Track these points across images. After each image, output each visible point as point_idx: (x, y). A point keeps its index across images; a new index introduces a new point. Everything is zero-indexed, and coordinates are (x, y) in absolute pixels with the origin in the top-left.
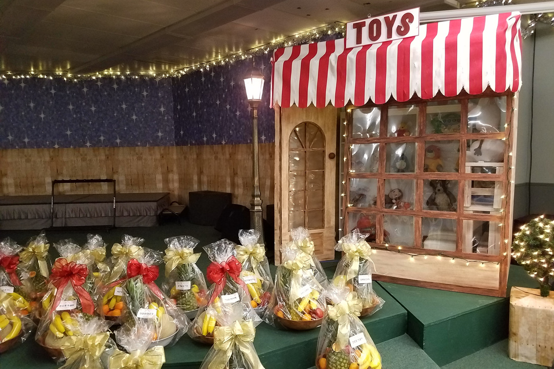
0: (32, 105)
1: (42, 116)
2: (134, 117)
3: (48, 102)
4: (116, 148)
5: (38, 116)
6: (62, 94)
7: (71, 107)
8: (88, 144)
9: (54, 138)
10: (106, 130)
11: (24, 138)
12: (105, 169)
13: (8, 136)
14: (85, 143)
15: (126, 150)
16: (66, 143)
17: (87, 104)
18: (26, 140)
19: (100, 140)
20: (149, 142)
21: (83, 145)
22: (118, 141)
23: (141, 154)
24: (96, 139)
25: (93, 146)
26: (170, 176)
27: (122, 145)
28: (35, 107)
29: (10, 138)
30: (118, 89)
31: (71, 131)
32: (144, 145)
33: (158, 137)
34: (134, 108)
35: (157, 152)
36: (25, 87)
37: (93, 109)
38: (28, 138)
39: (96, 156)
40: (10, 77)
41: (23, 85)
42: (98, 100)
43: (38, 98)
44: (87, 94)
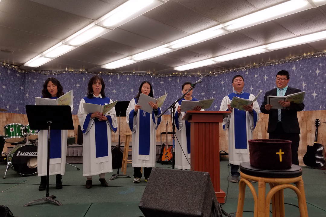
17: (162, 91)
40: (121, 75)
41: (128, 79)
42: (168, 89)
43: (136, 87)
44: (163, 85)
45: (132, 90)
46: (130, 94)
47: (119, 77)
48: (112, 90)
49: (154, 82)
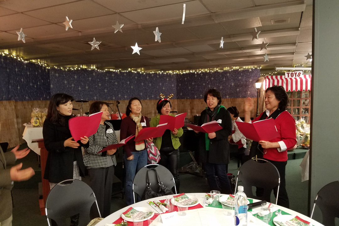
0: (128, 83)
1: (132, 87)
2: (164, 88)
3: (134, 82)
5: (130, 87)
6: (139, 79)
7: (142, 84)
8: (148, 99)
11: (125, 96)
12: (153, 108)
13: (119, 95)
17: (148, 83)
18: (126, 97)
19: (152, 97)
21: (146, 99)
25: (150, 99)
28: (130, 84)
29: (120, 96)
30: (159, 77)
31: (142, 93)
34: (164, 85)
36: (126, 75)
37: (150, 85)
38: (127, 96)
39: (150, 103)
43: (131, 80)
46: (127, 86)
47: (119, 73)
48: (115, 82)
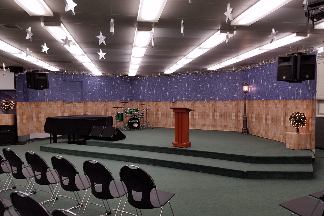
2: (225, 89)
3: (192, 84)
4: (216, 102)
5: (188, 89)
7: (200, 85)
8: (206, 100)
9: (193, 98)
10: (213, 94)
11: (183, 98)
12: (211, 110)
13: (178, 97)
14: (204, 100)
15: (220, 102)
16: (198, 100)
17: (206, 84)
20: (230, 99)
22: (217, 99)
23: (227, 104)
24: (209, 98)
25: (208, 100)
26: (239, 114)
27: (219, 100)
30: (219, 77)
31: (199, 95)
32: (228, 100)
33: (234, 97)
34: (225, 84)
35: (234, 103)
37: (208, 86)
39: (208, 104)
40: (180, 75)
41: (184, 78)
42: (210, 82)
43: (189, 82)
44: (207, 80)
45: (186, 85)
46: (185, 88)
47: (178, 77)
48: (175, 86)
49: (201, 78)
